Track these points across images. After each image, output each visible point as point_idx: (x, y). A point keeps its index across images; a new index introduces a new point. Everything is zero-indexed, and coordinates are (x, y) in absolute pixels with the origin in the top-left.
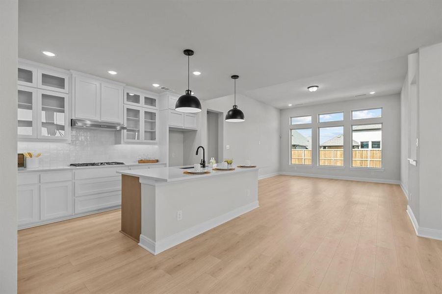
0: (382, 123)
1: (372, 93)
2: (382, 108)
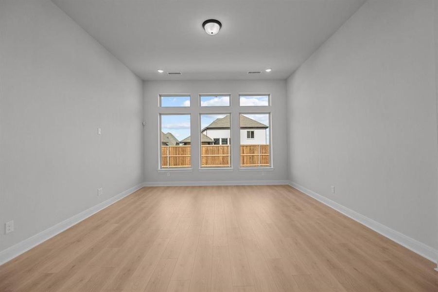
0: (270, 113)
1: (268, 71)
2: (269, 95)
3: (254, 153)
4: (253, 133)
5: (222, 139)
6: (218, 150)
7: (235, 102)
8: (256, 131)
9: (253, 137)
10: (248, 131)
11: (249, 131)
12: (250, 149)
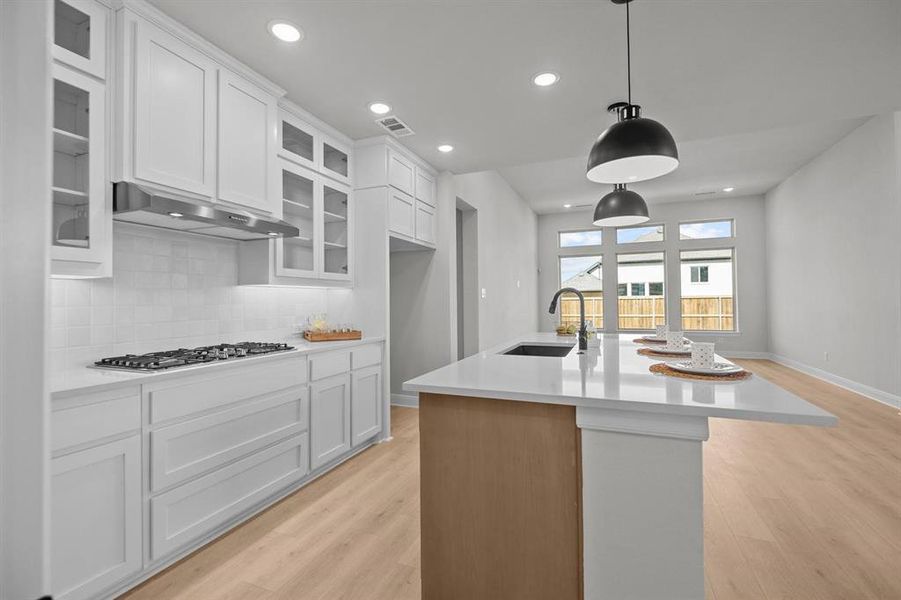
0: (733, 248)
1: (729, 190)
2: (732, 220)
3: (707, 312)
4: (704, 271)
5: (651, 285)
6: (632, 306)
7: (672, 233)
8: (712, 267)
9: (704, 277)
10: (692, 268)
11: (697, 268)
12: (698, 305)
